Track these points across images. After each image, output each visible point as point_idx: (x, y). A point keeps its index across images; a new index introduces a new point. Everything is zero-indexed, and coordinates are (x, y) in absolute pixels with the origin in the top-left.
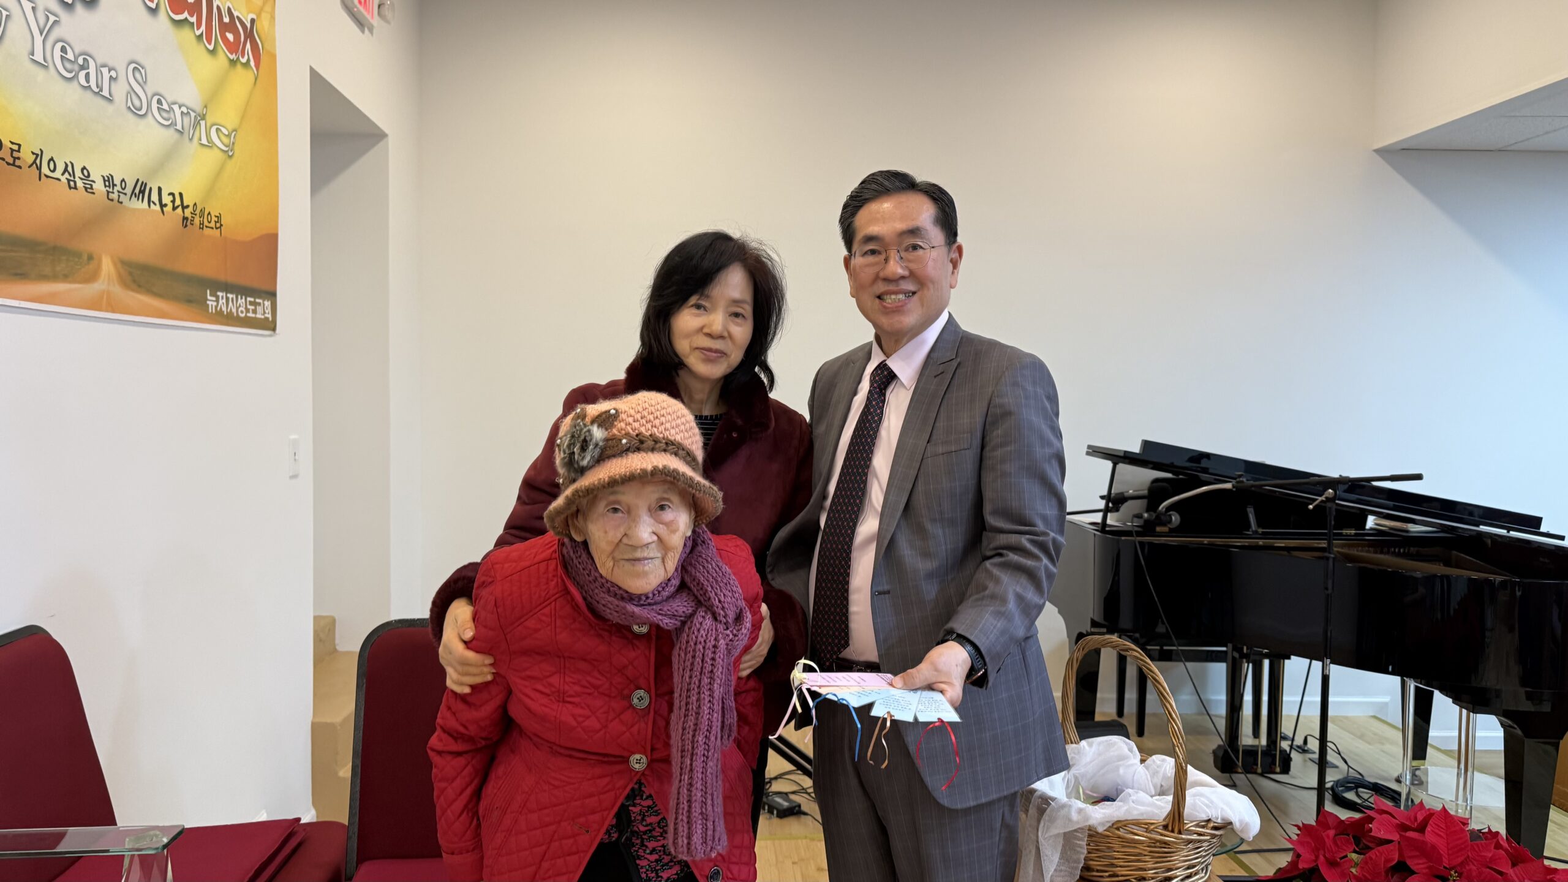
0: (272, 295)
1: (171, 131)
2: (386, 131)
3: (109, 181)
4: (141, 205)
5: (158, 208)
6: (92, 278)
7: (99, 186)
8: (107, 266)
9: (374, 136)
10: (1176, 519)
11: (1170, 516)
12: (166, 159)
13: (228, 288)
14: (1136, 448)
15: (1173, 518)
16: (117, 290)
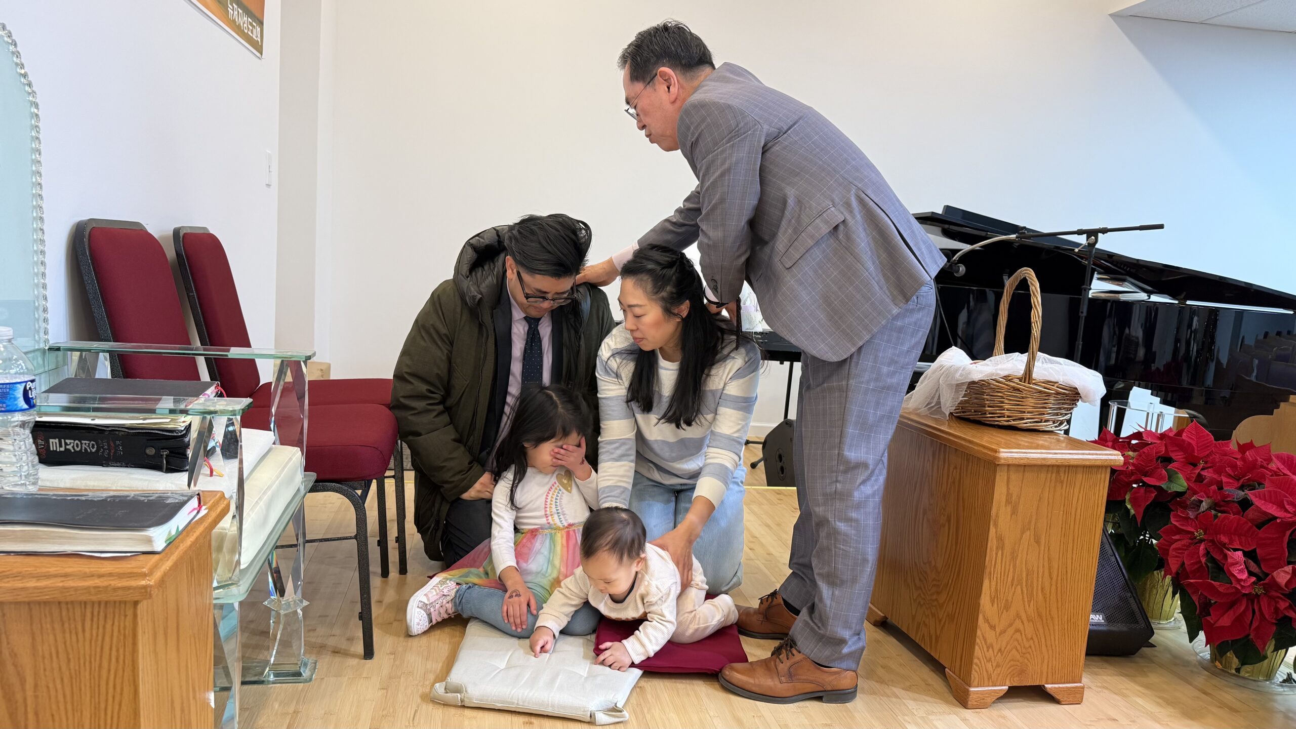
0: (261, 23)
10: (963, 270)
11: (959, 267)
13: (239, 4)
14: (940, 211)
15: (961, 269)
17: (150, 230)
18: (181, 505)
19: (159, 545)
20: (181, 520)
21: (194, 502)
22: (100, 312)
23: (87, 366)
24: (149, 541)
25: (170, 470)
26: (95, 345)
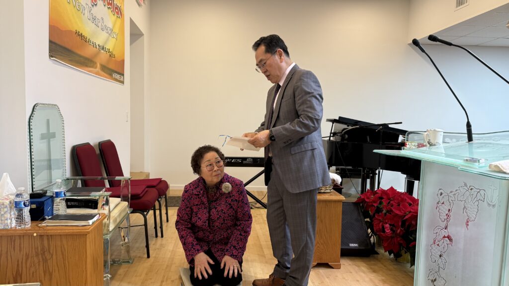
0: (123, 75)
1: (108, 34)
2: (144, 33)
3: (99, 45)
4: (103, 51)
5: (105, 52)
6: (96, 68)
7: (98, 47)
8: (98, 65)
9: (141, 35)
10: (347, 136)
12: (107, 41)
13: (116, 72)
14: (337, 118)
16: (100, 71)
17: (92, 144)
18: (96, 216)
19: (91, 224)
20: (95, 219)
21: (98, 215)
22: (79, 169)
23: (76, 183)
24: (89, 223)
25: (94, 209)
26: (77, 177)
